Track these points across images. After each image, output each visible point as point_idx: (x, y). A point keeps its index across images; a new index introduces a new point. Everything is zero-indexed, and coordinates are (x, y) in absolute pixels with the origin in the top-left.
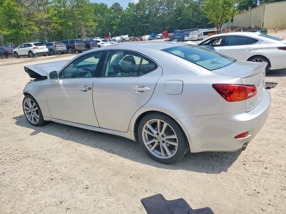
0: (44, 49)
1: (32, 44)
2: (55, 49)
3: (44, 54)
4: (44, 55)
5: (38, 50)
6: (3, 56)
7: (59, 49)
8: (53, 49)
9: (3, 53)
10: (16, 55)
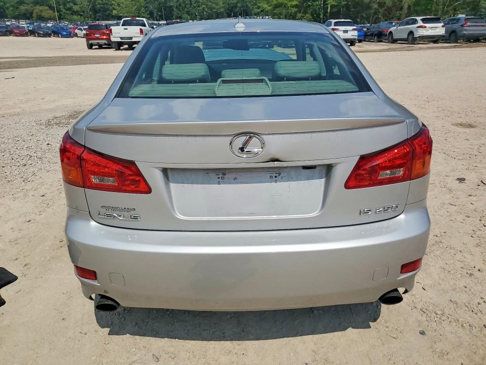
0: (438, 29)
1: (419, 18)
2: (461, 31)
3: (435, 39)
4: (435, 42)
5: (425, 32)
6: (376, 38)
7: (470, 30)
8: (458, 30)
9: (376, 33)
10: (390, 38)
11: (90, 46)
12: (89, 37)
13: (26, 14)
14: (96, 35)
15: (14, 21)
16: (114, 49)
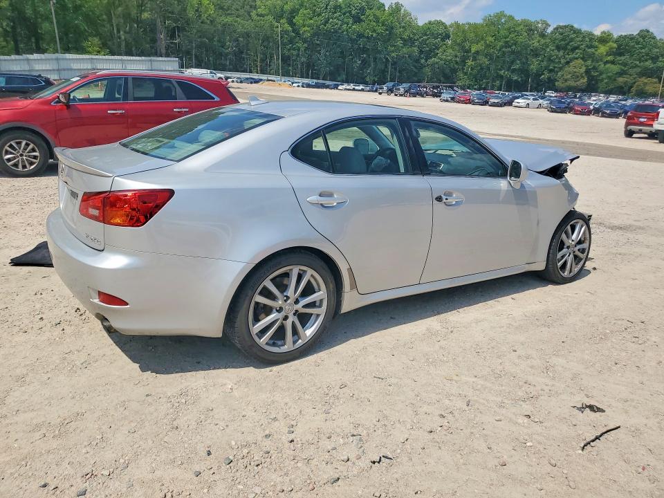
11: (629, 134)
12: (631, 121)
13: (623, 88)
14: (642, 120)
15: (602, 97)
16: (658, 141)
